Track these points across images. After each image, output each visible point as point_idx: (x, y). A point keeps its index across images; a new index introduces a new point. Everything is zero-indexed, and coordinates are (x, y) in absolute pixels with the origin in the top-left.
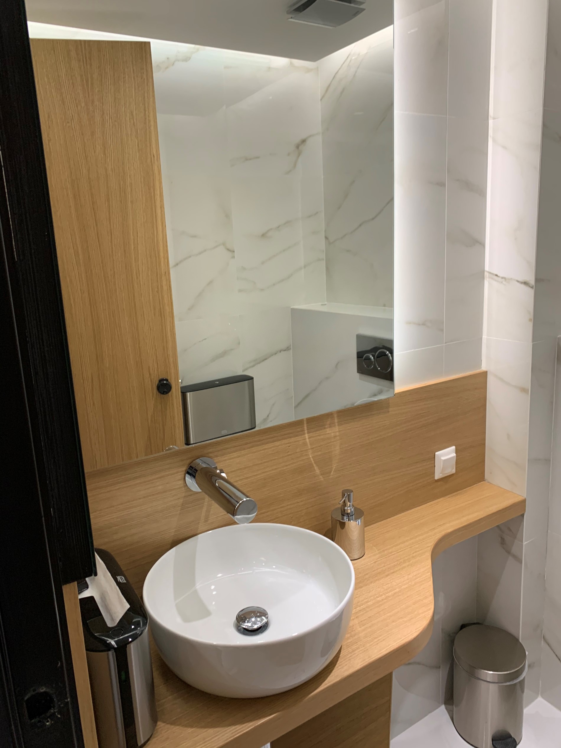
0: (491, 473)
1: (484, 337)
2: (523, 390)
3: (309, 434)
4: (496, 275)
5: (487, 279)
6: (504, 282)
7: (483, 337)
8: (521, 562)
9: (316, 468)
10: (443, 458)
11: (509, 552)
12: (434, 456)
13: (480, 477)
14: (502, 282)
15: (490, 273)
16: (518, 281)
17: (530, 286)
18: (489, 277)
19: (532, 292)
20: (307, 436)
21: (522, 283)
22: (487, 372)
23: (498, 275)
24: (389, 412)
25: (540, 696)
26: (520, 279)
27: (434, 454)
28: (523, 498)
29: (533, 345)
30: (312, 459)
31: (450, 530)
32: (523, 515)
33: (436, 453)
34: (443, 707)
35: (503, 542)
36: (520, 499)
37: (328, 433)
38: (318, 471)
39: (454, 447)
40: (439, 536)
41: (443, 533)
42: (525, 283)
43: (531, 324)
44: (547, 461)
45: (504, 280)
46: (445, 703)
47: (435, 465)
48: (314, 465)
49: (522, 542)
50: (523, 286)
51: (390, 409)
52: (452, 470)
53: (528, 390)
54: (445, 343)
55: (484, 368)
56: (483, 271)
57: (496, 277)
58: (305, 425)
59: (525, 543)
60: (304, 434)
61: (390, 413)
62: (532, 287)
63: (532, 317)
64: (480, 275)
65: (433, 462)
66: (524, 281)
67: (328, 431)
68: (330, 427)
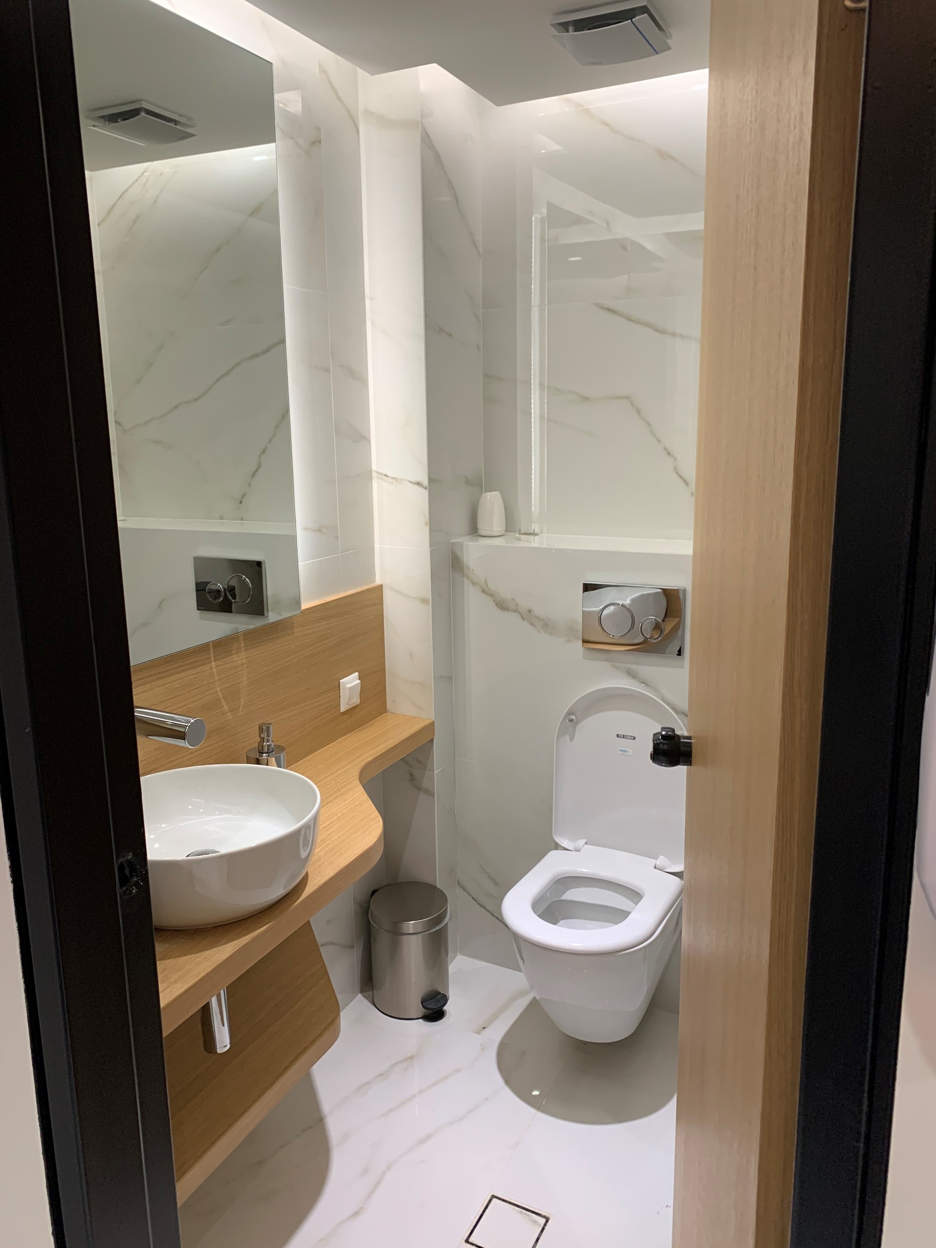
0: (394, 702)
1: (377, 545)
2: (424, 601)
3: (216, 662)
4: (386, 475)
5: (376, 480)
6: (395, 483)
7: (375, 546)
8: (433, 795)
9: (224, 703)
10: (349, 686)
11: (419, 788)
12: (338, 685)
13: (382, 709)
14: (393, 483)
15: (378, 473)
16: (410, 482)
17: (423, 487)
18: (378, 478)
19: (426, 493)
20: (213, 663)
21: (414, 483)
22: (382, 585)
23: (388, 475)
24: (293, 633)
25: (459, 954)
26: (413, 480)
27: (338, 683)
28: (432, 721)
29: (431, 550)
30: (220, 694)
31: (370, 759)
32: (432, 741)
33: (341, 681)
34: (360, 996)
35: (412, 778)
36: (428, 722)
37: (235, 661)
38: (226, 708)
39: (357, 674)
40: (360, 766)
41: (364, 763)
42: (419, 484)
43: (427, 529)
44: (450, 678)
45: (394, 480)
46: (362, 991)
47: (341, 695)
48: (223, 700)
49: (433, 772)
50: (416, 487)
51: (295, 630)
52: (356, 701)
53: (429, 600)
54: (341, 553)
55: (378, 581)
56: (371, 471)
57: (385, 478)
58: (212, 651)
59: (436, 772)
60: (211, 662)
61: (295, 634)
62: (426, 488)
63: (428, 520)
64: (367, 475)
65: (338, 692)
66: (416, 482)
67: (235, 657)
68: (237, 653)
